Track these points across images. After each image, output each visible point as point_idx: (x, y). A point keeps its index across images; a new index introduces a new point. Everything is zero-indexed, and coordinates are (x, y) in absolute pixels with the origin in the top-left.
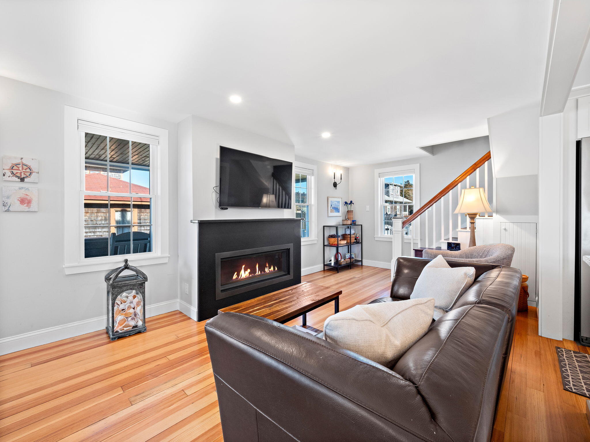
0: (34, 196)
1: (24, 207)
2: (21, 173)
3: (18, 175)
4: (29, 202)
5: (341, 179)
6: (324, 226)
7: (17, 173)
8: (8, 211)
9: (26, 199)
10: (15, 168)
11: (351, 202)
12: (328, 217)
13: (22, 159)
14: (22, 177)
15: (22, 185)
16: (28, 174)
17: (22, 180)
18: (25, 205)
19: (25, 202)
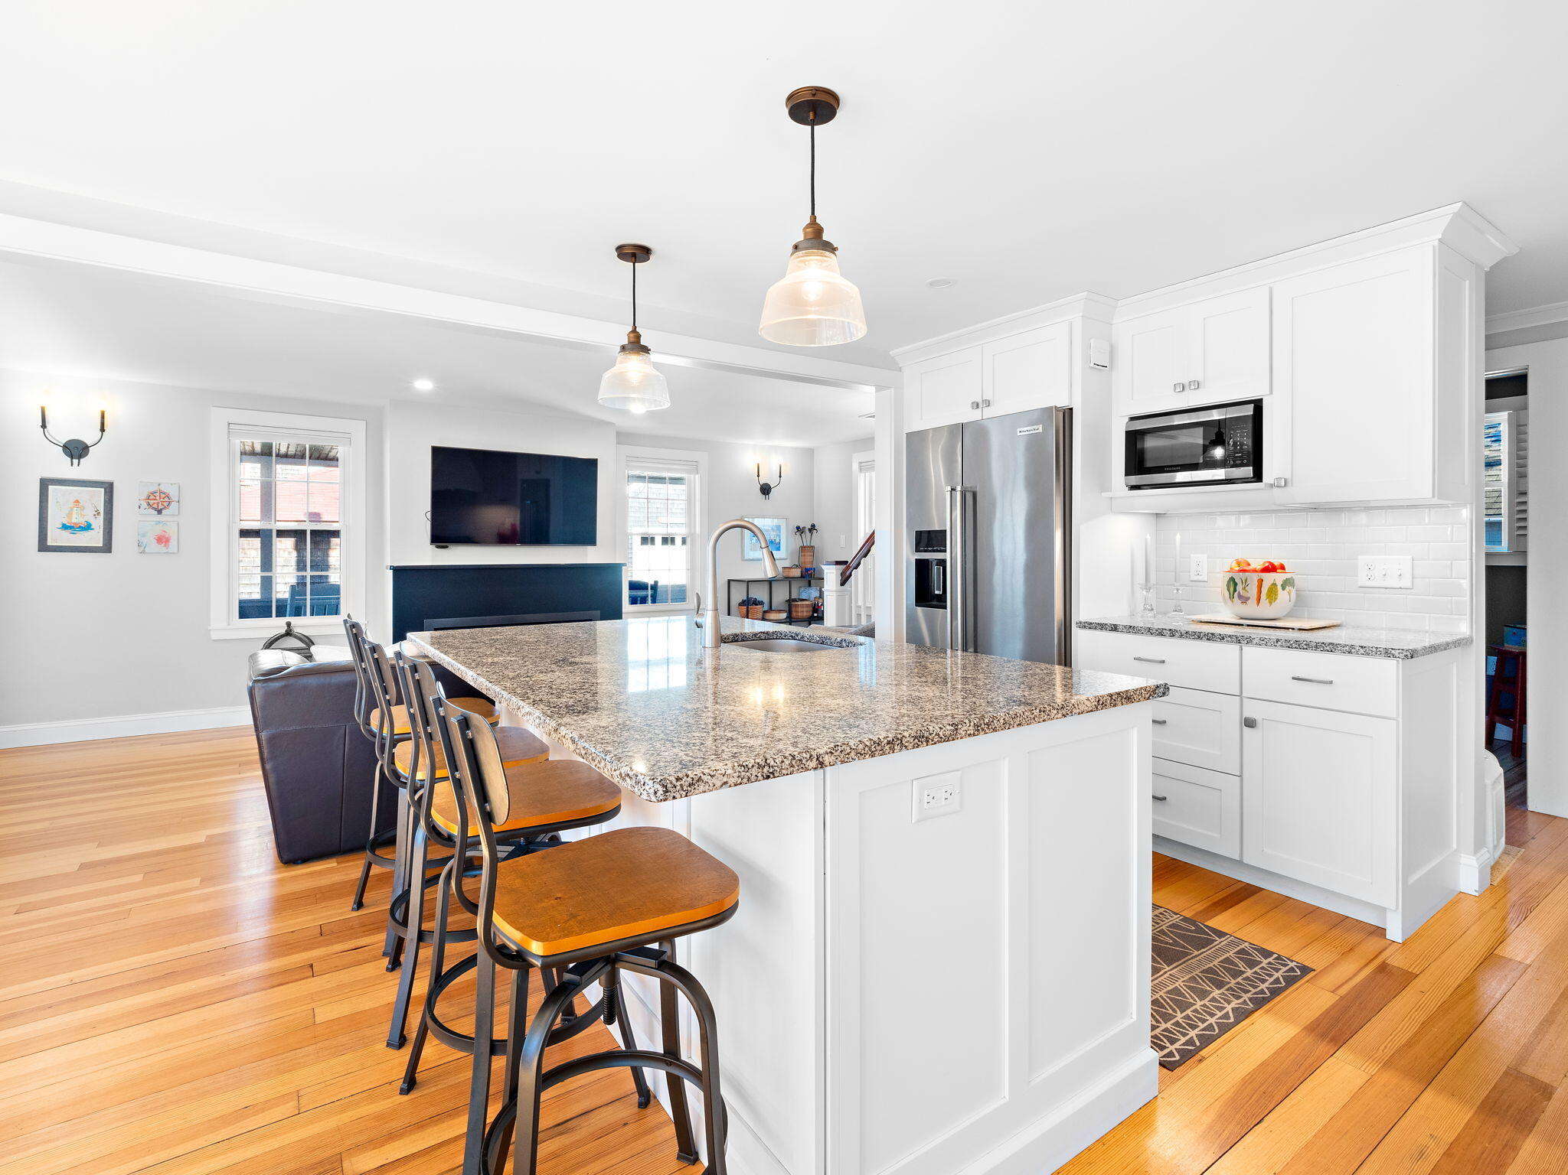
0: (172, 531)
1: (162, 548)
2: (158, 503)
3: (155, 506)
4: (167, 541)
5: (780, 476)
6: (729, 581)
7: (154, 503)
8: (143, 552)
9: (164, 536)
10: (152, 497)
11: (813, 526)
12: (743, 560)
13: (159, 485)
14: (160, 508)
15: (159, 518)
16: (166, 504)
17: (160, 512)
18: (163, 545)
19: (162, 540)
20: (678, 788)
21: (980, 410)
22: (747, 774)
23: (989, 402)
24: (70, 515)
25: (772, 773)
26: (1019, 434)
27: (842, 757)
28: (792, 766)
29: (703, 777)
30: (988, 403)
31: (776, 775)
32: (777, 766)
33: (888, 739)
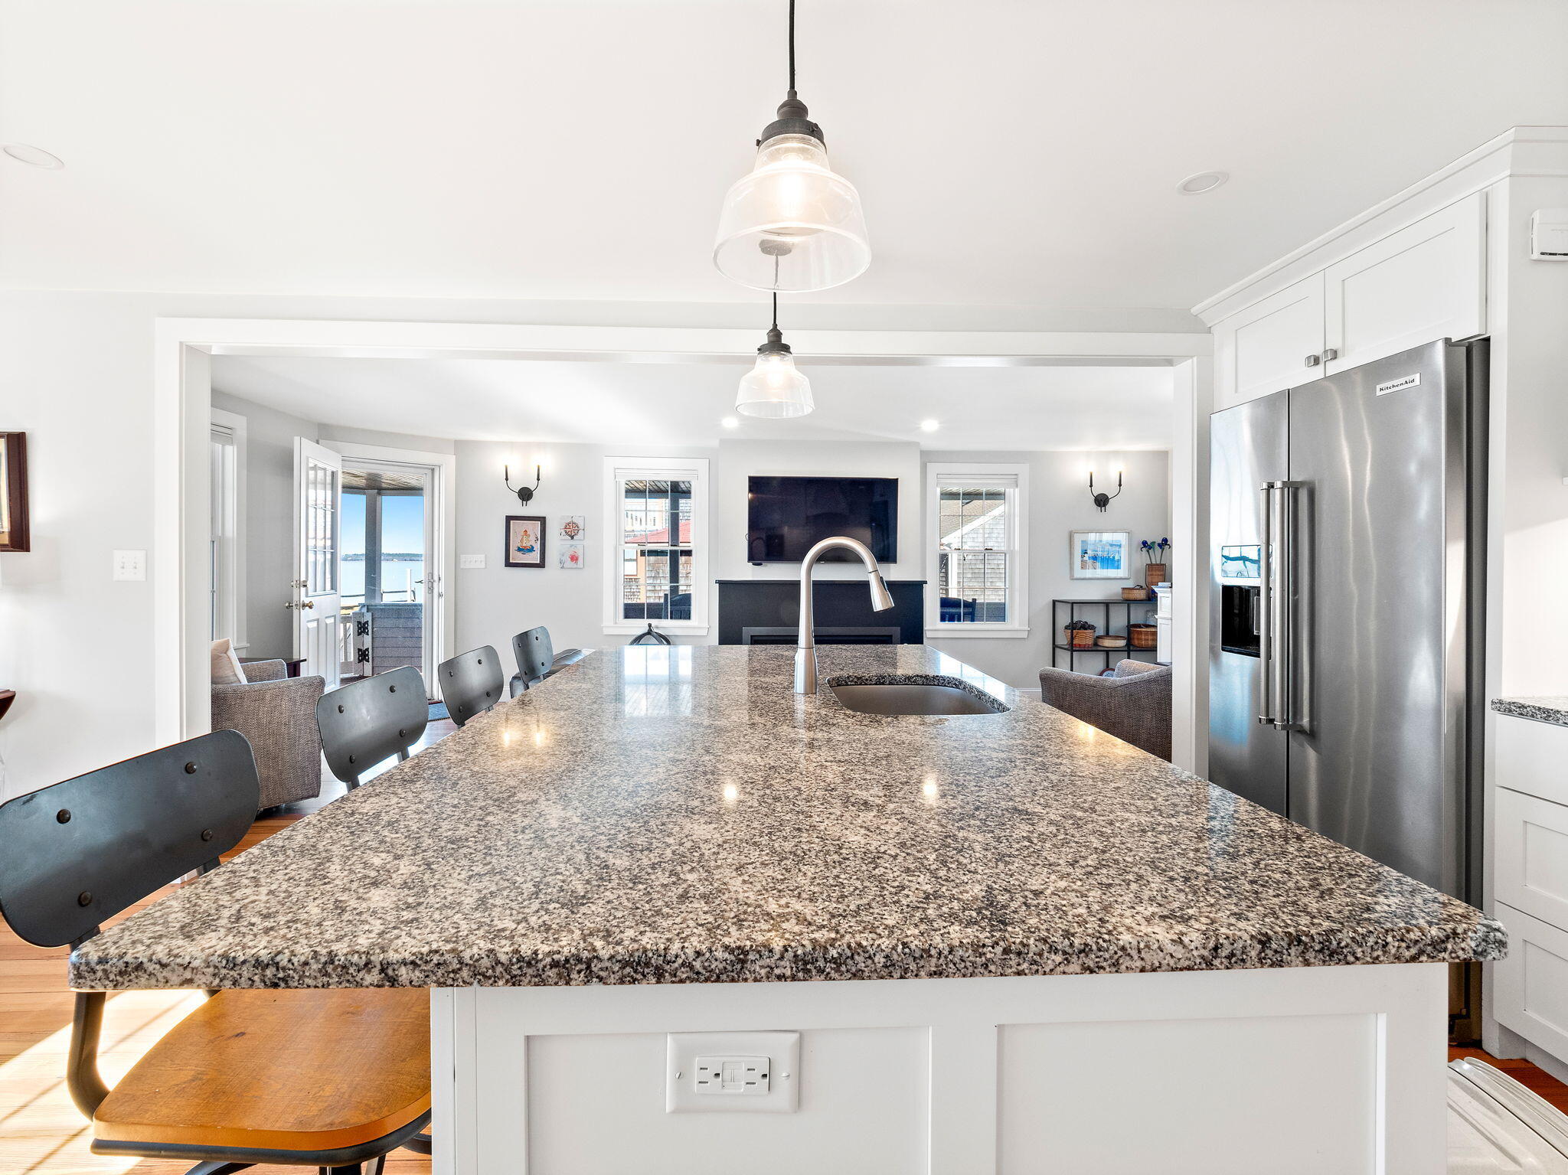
0: (580, 552)
1: (574, 565)
2: (571, 531)
4: (577, 559)
5: (1120, 485)
6: (1054, 602)
8: (563, 568)
10: (568, 527)
11: (1165, 540)
12: (1072, 578)
13: (572, 518)
14: (572, 535)
15: (572, 542)
16: (576, 532)
17: (572, 538)
18: (574, 562)
19: (574, 558)
20: (99, 974)
21: (1321, 366)
22: (232, 973)
23: (1336, 352)
24: (522, 541)
25: (283, 979)
26: (1379, 393)
27: (439, 974)
28: (327, 974)
29: (147, 965)
30: (1335, 355)
31: (291, 983)
32: (295, 970)
33: (556, 957)
